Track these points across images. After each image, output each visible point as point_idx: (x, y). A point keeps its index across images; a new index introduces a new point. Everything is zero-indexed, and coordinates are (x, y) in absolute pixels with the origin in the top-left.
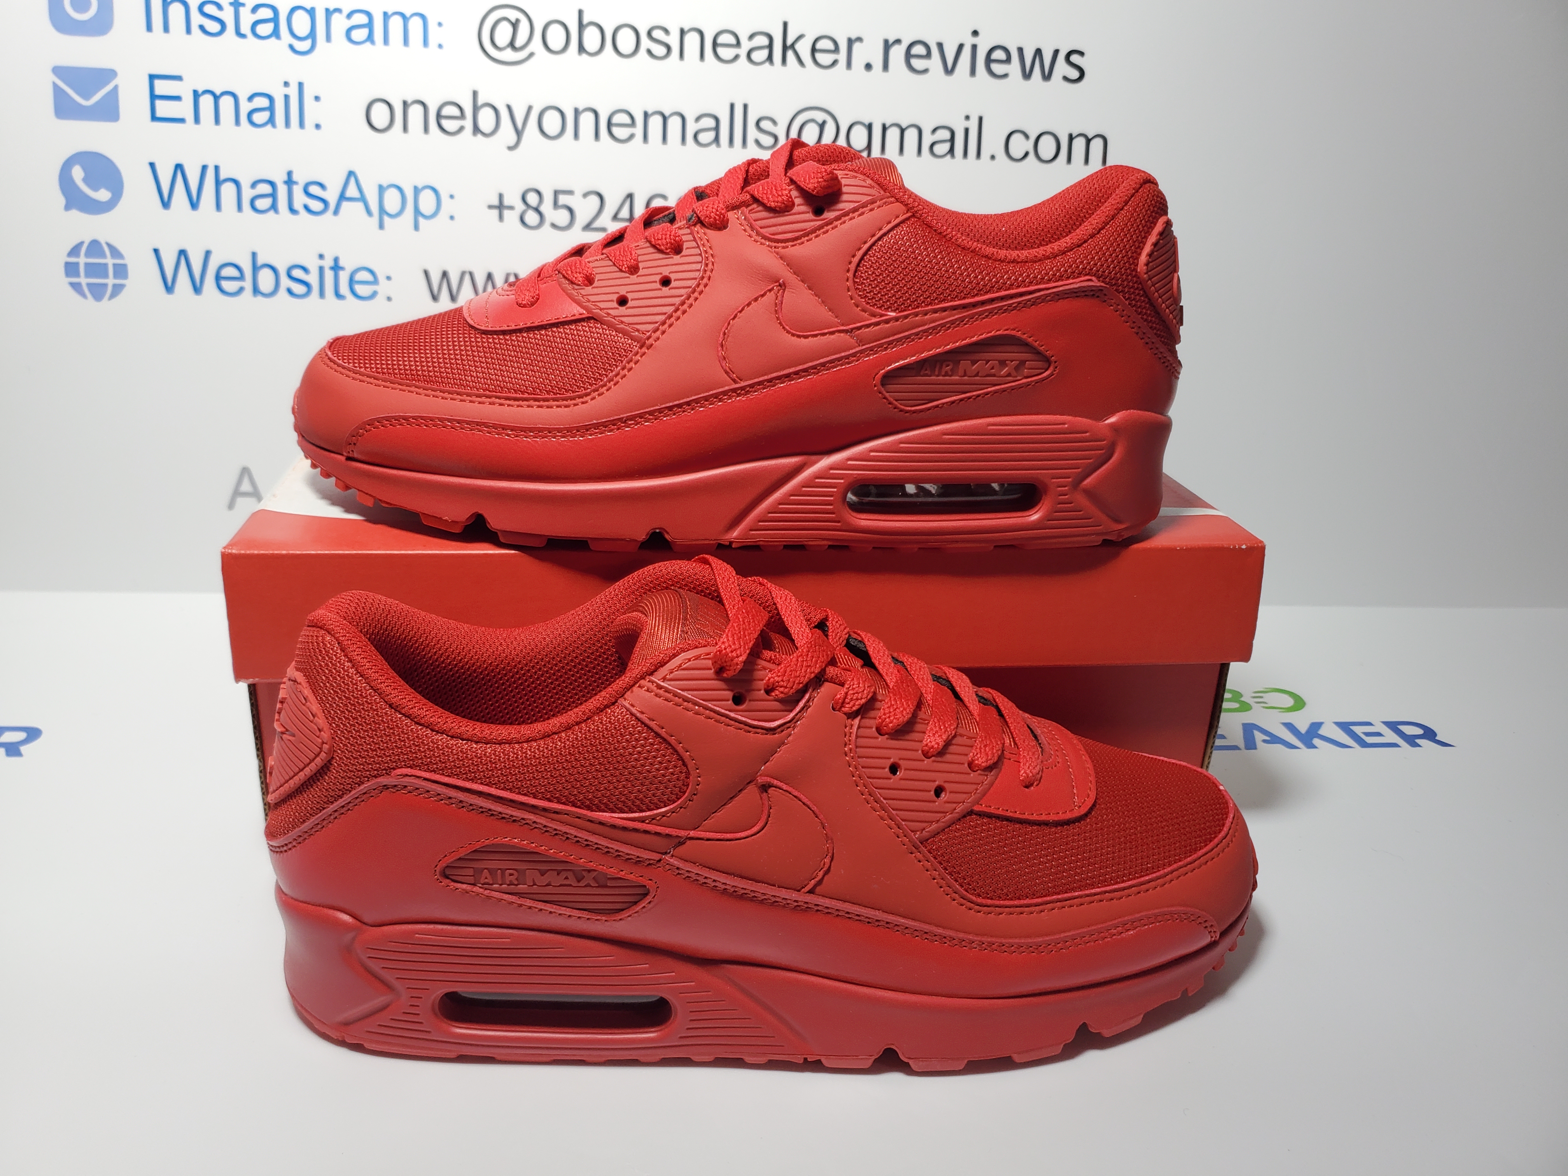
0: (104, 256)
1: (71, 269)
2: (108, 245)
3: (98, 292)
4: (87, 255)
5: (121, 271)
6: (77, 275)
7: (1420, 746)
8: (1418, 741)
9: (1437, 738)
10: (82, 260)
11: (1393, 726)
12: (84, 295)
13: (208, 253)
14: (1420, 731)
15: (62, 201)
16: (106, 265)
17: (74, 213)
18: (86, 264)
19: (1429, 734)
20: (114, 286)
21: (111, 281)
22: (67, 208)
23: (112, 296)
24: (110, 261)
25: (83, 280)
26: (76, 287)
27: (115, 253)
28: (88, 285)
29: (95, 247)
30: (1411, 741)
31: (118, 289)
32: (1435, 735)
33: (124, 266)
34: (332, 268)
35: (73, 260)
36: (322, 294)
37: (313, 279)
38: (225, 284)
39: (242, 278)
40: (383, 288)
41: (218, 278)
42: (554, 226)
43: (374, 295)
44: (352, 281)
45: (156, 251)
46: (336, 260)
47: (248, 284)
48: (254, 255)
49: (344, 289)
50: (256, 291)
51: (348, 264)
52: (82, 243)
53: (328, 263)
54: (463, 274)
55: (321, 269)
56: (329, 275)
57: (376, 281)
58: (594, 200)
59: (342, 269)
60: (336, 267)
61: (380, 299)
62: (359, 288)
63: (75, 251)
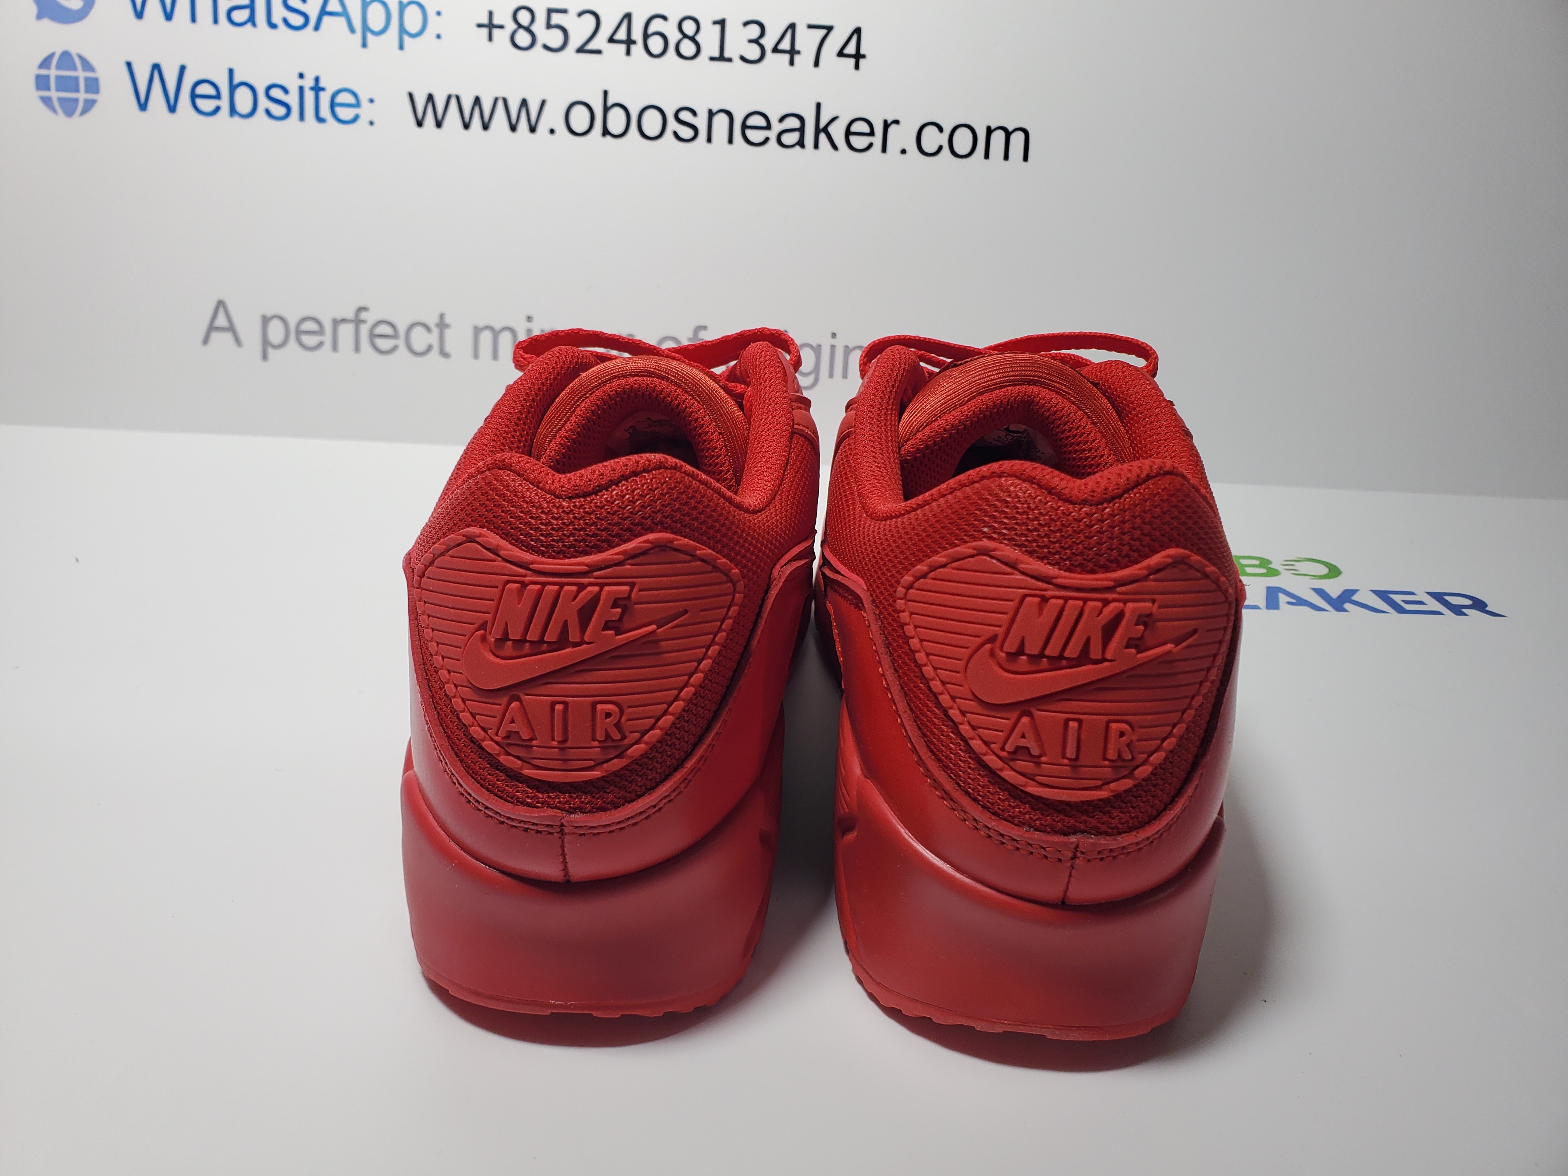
0: (75, 68)
1: (42, 83)
2: (81, 57)
3: (69, 108)
4: (59, 67)
5: (93, 85)
6: (48, 89)
7: (1466, 615)
8: (1464, 610)
9: (1487, 609)
10: (53, 73)
11: (1438, 597)
12: (54, 111)
13: (183, 69)
14: (1469, 602)
15: (34, 9)
16: (76, 79)
17: (46, 22)
18: (58, 78)
19: (1479, 605)
20: (86, 101)
21: (82, 96)
22: (39, 17)
23: (84, 112)
24: (81, 74)
25: (54, 94)
26: (47, 101)
27: (87, 65)
28: (60, 100)
29: (66, 59)
30: (1457, 610)
31: (89, 105)
32: (1486, 605)
33: (96, 80)
34: (312, 89)
35: (44, 72)
36: (302, 117)
37: (292, 99)
38: (200, 103)
39: (218, 96)
40: (366, 112)
41: (194, 96)
42: (546, 47)
43: (356, 119)
44: (333, 105)
45: (129, 64)
46: (317, 80)
47: (224, 103)
48: (231, 72)
49: (325, 112)
50: (233, 111)
51: (330, 85)
52: (52, 55)
53: (309, 83)
54: (449, 97)
55: (301, 89)
56: (309, 96)
57: (358, 105)
58: (590, 20)
59: (323, 89)
60: (317, 89)
61: (363, 122)
62: (340, 111)
63: (45, 63)
